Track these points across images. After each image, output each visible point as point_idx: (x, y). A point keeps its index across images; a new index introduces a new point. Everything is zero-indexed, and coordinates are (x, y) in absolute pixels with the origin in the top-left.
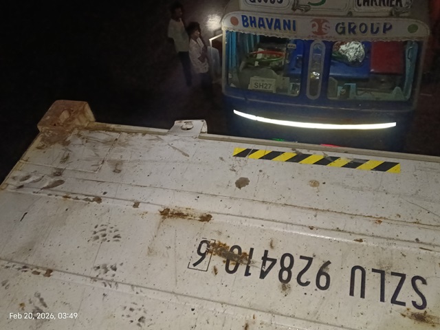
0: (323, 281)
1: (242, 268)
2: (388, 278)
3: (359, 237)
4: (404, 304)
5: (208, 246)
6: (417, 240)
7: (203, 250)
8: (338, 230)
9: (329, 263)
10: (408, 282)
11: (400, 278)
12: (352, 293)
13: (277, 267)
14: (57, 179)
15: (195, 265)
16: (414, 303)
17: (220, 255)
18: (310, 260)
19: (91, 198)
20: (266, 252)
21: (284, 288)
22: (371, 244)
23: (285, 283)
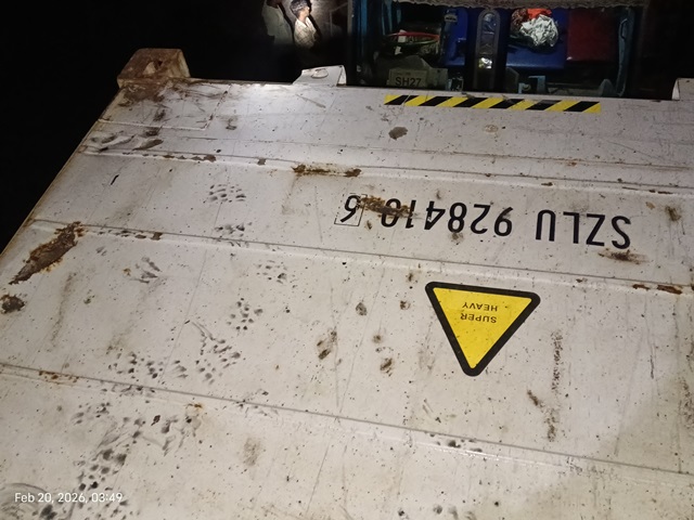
0: (503, 227)
1: (402, 222)
2: (582, 219)
3: (547, 181)
4: (602, 244)
5: (359, 201)
6: (620, 180)
7: (352, 205)
8: (522, 175)
9: (510, 209)
10: (607, 223)
11: (597, 219)
12: (538, 237)
13: (446, 217)
14: (153, 139)
15: (343, 220)
16: (615, 243)
17: (374, 210)
18: (487, 208)
19: (202, 157)
20: (432, 203)
21: (455, 237)
22: (562, 187)
23: (456, 233)
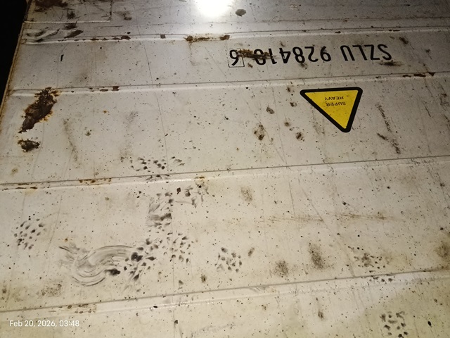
0: (326, 57)
1: (269, 61)
2: (364, 48)
3: (337, 31)
4: (379, 59)
6: (372, 27)
8: (322, 29)
9: (325, 47)
10: (376, 48)
11: (371, 47)
12: (346, 59)
13: (293, 55)
16: (384, 57)
18: (312, 48)
20: (281, 49)
21: (303, 66)
22: (346, 33)
23: (302, 63)
